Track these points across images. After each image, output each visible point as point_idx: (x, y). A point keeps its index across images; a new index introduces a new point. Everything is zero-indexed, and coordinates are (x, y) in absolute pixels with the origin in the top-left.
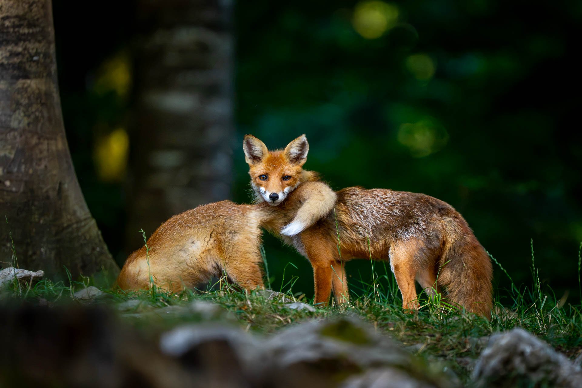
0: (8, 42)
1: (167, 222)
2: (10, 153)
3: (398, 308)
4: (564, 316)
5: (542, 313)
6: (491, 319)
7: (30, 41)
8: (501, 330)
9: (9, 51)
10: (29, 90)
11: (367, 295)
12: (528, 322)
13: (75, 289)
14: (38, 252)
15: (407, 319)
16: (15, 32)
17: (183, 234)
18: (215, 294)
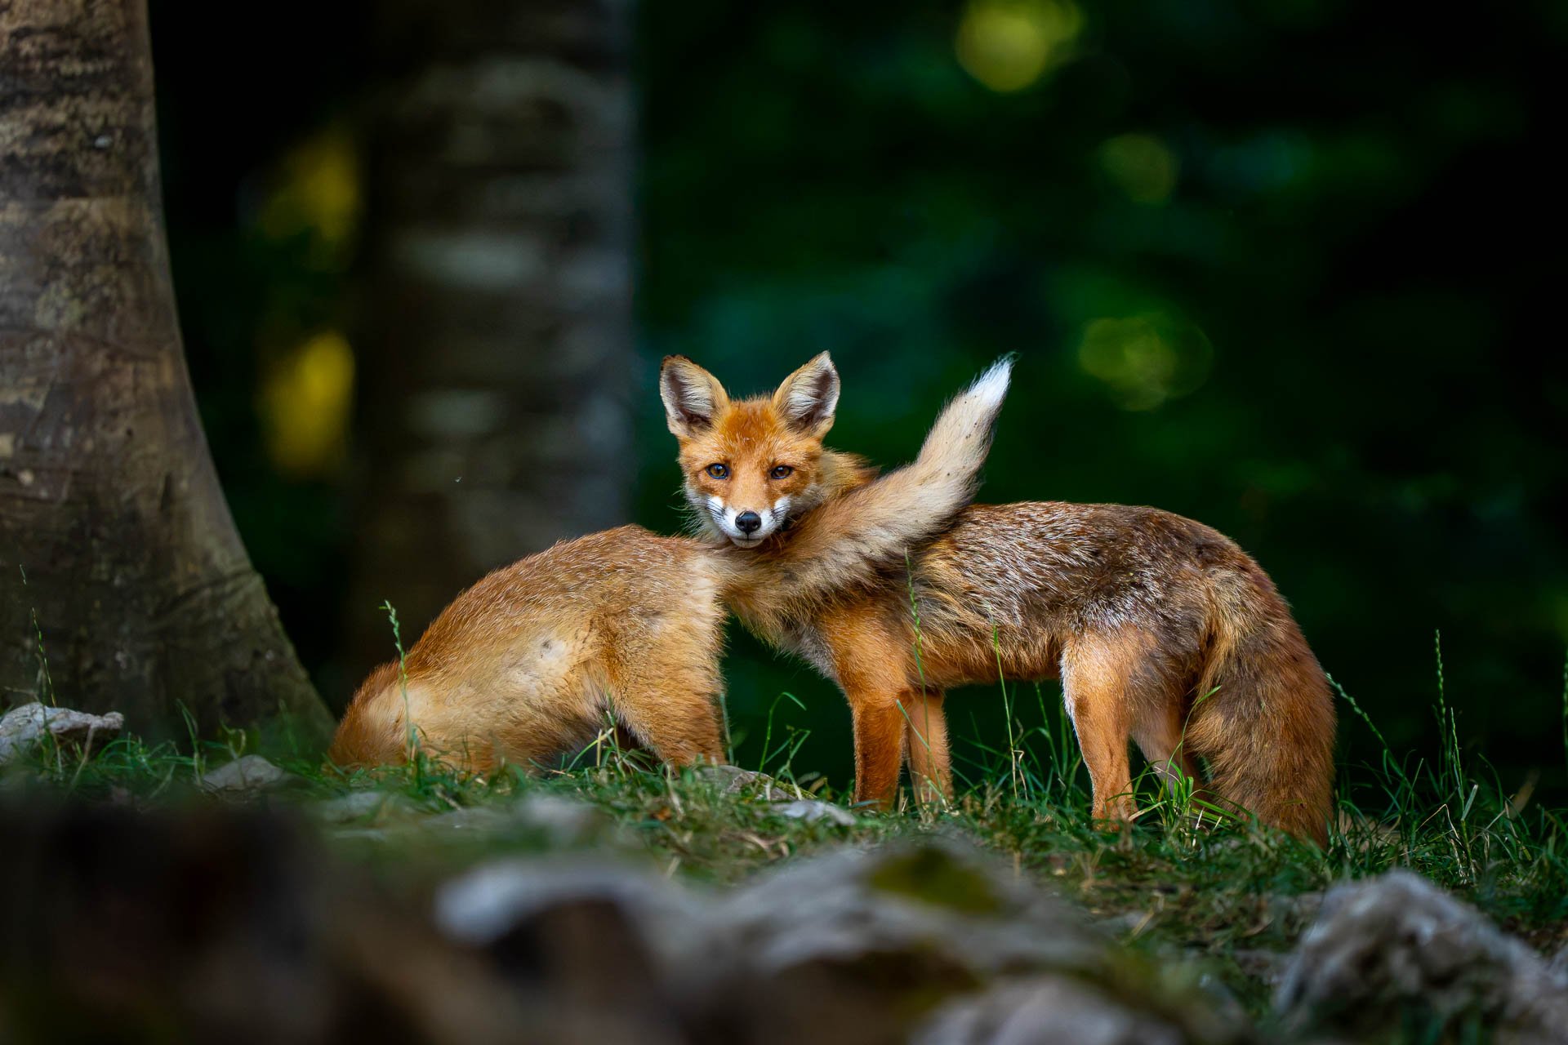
0: (27, 98)
1: (474, 590)
2: (33, 396)
3: (1078, 815)
4: (1523, 836)
5: (1464, 829)
6: (1329, 845)
7: (86, 95)
8: (1356, 876)
9: (31, 122)
10: (85, 225)
11: (994, 779)
12: (1427, 854)
13: (208, 761)
14: (109, 664)
15: (1102, 846)
16: (48, 72)
17: (520, 623)
18: (585, 776)
